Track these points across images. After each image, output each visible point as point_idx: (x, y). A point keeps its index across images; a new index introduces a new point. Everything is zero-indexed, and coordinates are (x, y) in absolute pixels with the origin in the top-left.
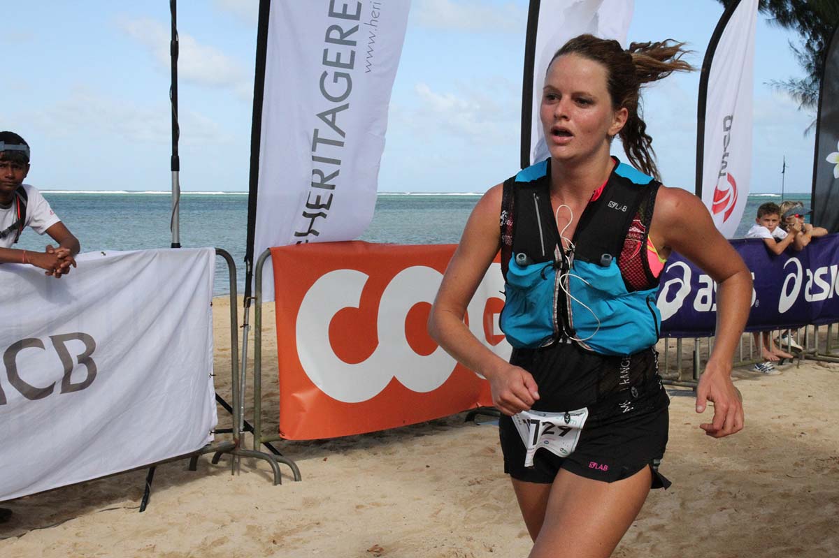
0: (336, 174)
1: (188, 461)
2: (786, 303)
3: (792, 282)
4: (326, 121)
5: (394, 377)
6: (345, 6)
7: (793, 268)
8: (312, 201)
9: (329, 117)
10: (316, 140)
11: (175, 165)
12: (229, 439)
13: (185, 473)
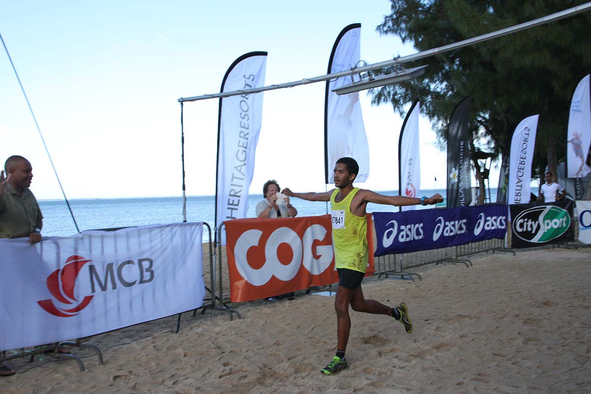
0: (240, 191)
1: (192, 313)
2: (436, 237)
3: (439, 227)
4: (238, 170)
5: (273, 275)
6: (245, 124)
7: (440, 221)
8: (231, 202)
9: (239, 168)
10: (233, 178)
11: (184, 188)
12: (210, 303)
13: (191, 318)
